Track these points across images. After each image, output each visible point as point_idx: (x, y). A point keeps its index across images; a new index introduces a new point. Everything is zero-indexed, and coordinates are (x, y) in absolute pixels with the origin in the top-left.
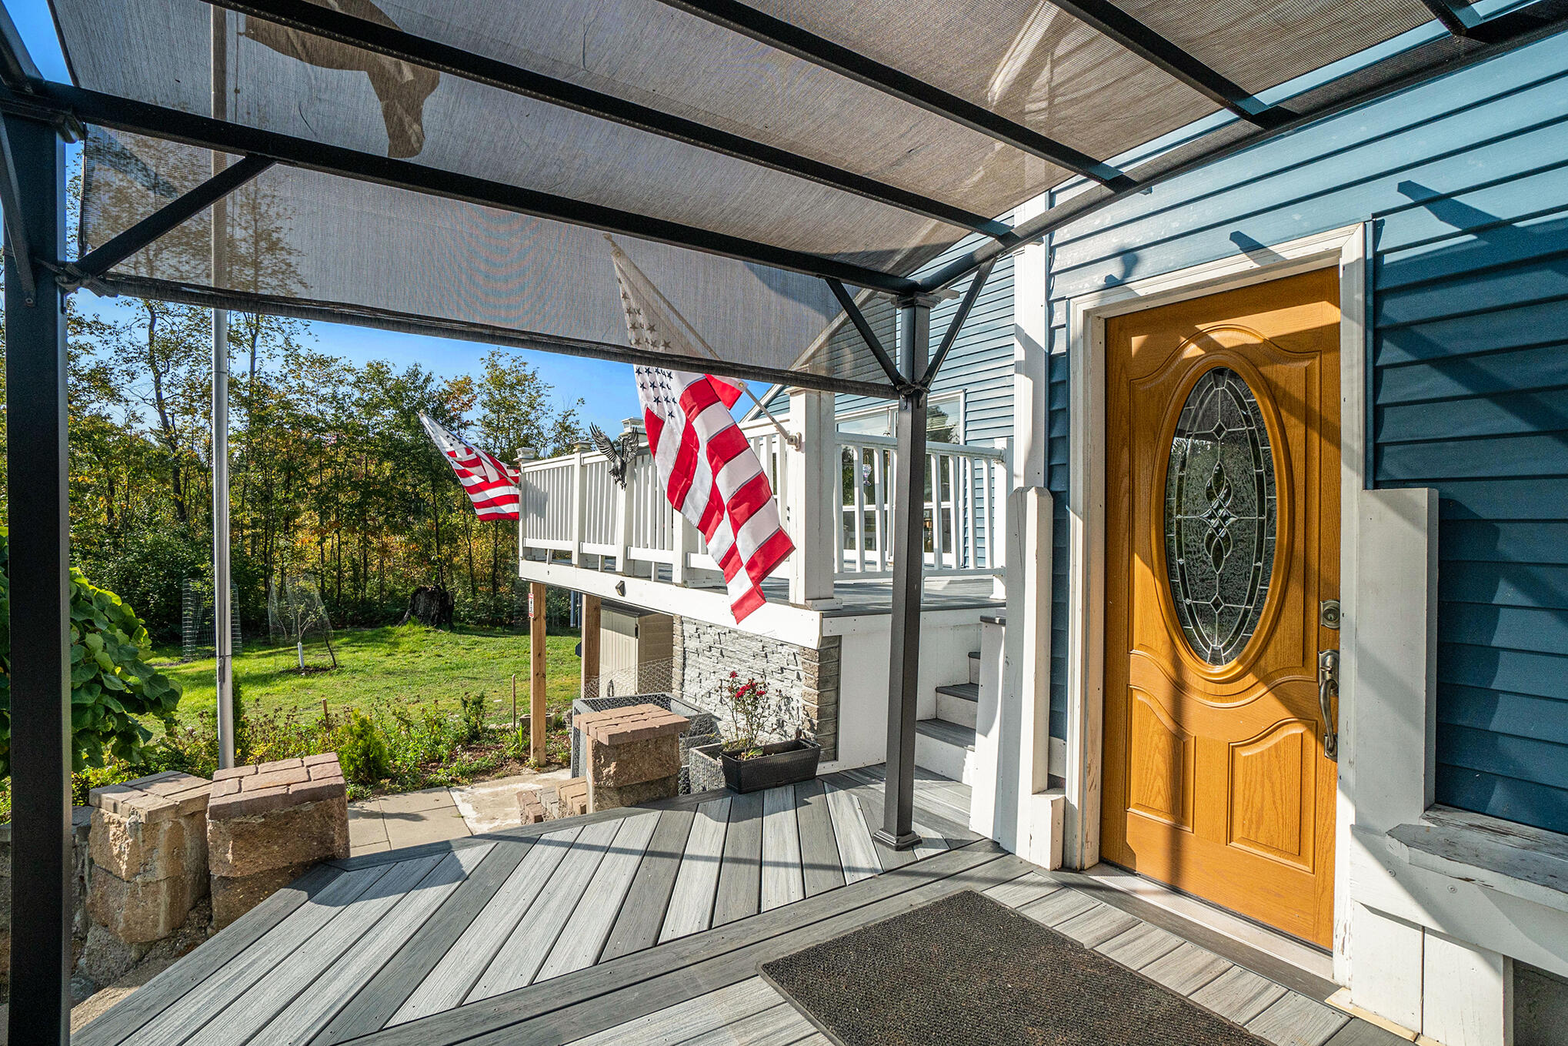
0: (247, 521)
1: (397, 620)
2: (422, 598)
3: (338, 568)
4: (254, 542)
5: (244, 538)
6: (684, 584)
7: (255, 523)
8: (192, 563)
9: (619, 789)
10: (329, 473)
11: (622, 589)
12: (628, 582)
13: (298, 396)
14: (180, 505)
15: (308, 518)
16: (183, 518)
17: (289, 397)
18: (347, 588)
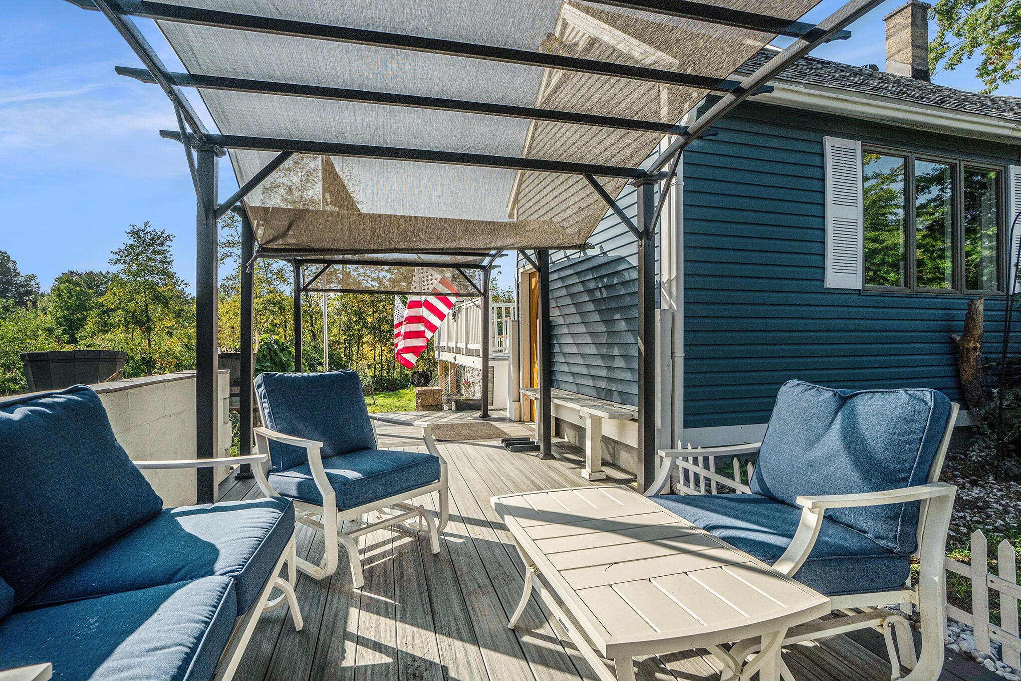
0: (341, 341)
1: (404, 387)
2: (416, 376)
3: (381, 363)
4: (345, 351)
5: (340, 349)
6: (466, 355)
7: (345, 340)
8: (318, 359)
9: (423, 406)
10: (376, 315)
11: (455, 358)
12: (458, 356)
13: (363, 278)
14: (313, 333)
15: (368, 338)
16: (314, 339)
17: (359, 279)
18: (385, 373)
